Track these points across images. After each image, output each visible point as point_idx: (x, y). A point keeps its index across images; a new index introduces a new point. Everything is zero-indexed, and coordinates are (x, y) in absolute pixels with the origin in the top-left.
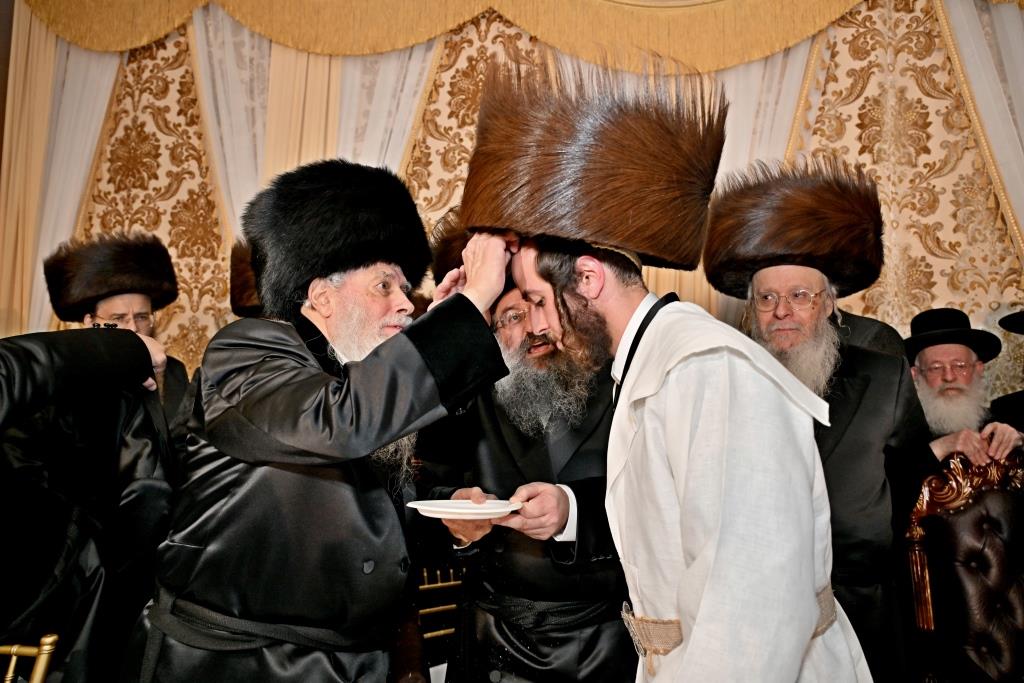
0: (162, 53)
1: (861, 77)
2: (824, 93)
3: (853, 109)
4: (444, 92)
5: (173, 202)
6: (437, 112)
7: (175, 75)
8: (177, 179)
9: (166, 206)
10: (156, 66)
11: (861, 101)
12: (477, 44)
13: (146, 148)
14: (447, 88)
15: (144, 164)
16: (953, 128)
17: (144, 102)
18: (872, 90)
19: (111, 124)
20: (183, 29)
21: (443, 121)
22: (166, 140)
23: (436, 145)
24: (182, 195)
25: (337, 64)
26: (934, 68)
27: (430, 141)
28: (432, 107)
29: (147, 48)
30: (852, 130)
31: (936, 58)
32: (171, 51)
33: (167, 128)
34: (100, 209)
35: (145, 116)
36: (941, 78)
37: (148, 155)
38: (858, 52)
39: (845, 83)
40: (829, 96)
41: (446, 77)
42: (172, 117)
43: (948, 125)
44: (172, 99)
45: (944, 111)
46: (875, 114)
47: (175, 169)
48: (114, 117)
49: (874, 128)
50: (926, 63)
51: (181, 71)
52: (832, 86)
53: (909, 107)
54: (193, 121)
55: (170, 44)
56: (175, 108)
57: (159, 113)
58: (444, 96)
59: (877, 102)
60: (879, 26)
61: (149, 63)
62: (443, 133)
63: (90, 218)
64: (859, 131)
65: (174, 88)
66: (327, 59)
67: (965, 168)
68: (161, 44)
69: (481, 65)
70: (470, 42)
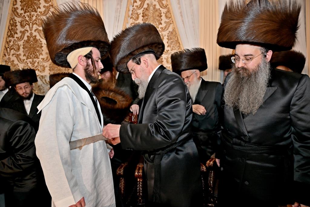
16: (167, 17)
43: (166, 17)
45: (165, 12)
49: (146, 17)
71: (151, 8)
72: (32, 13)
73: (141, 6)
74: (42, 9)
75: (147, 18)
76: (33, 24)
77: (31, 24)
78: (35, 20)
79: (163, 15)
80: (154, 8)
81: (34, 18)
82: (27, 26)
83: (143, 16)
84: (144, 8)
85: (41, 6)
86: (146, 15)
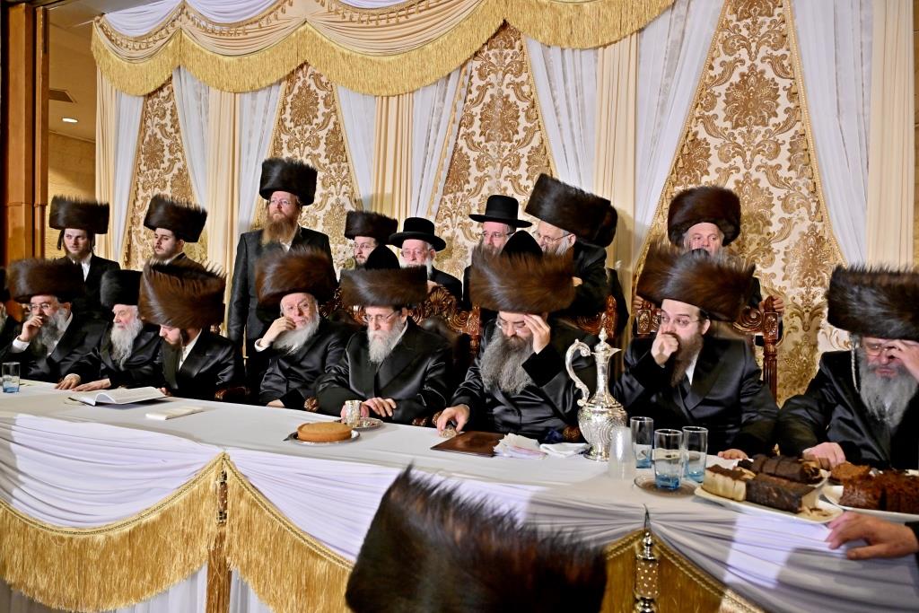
0: (162, 94)
1: (483, 90)
2: (465, 102)
3: (477, 110)
4: (288, 107)
5: (171, 175)
6: (285, 119)
7: (168, 105)
8: (172, 162)
9: (168, 177)
10: (160, 101)
11: (481, 105)
12: (302, 79)
13: (158, 147)
14: (290, 105)
15: (158, 156)
17: (155, 123)
18: (487, 99)
19: (142, 134)
20: (171, 78)
21: (288, 124)
22: (167, 142)
23: (285, 138)
24: (175, 171)
25: (238, 96)
26: (522, 83)
27: (282, 135)
28: (283, 117)
29: (155, 92)
30: (477, 122)
31: (524, 77)
32: (165, 93)
33: (166, 135)
34: (142, 179)
35: (157, 130)
36: (526, 89)
37: (159, 150)
38: (482, 76)
39: (475, 94)
40: (468, 103)
41: (289, 99)
42: (169, 129)
43: (528, 118)
44: (168, 120)
45: (526, 109)
46: (489, 113)
47: (172, 157)
48: (143, 129)
50: (518, 80)
51: (171, 103)
52: (470, 97)
53: (511, 106)
54: (177, 131)
55: (165, 89)
56: (170, 124)
57: (162, 127)
58: (288, 110)
59: (489, 106)
60: (493, 60)
61: (156, 100)
62: (287, 131)
63: (137, 184)
64: (480, 122)
65: (169, 112)
66: (233, 94)
67: (535, 142)
68: (161, 89)
69: (304, 91)
70: (299, 78)
71: (499, 102)
72: (305, 127)
73: (479, 99)
74: (320, 120)
75: (489, 124)
76: (305, 146)
77: (302, 145)
78: (308, 139)
79: (522, 114)
80: (505, 103)
81: (307, 135)
82: (297, 149)
83: (481, 119)
84: (484, 104)
85: (319, 114)
86: (487, 118)
